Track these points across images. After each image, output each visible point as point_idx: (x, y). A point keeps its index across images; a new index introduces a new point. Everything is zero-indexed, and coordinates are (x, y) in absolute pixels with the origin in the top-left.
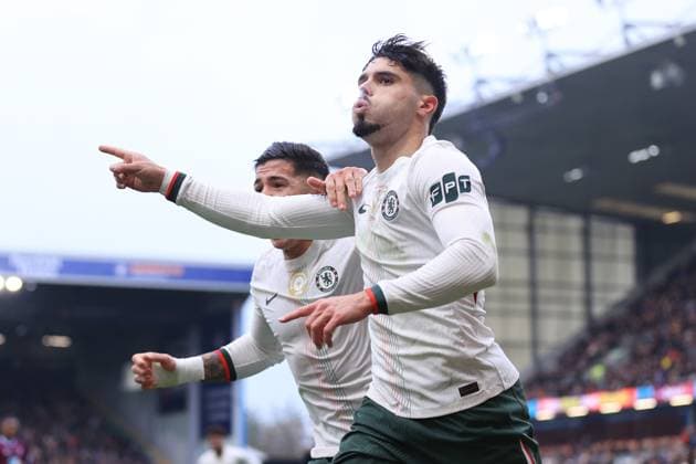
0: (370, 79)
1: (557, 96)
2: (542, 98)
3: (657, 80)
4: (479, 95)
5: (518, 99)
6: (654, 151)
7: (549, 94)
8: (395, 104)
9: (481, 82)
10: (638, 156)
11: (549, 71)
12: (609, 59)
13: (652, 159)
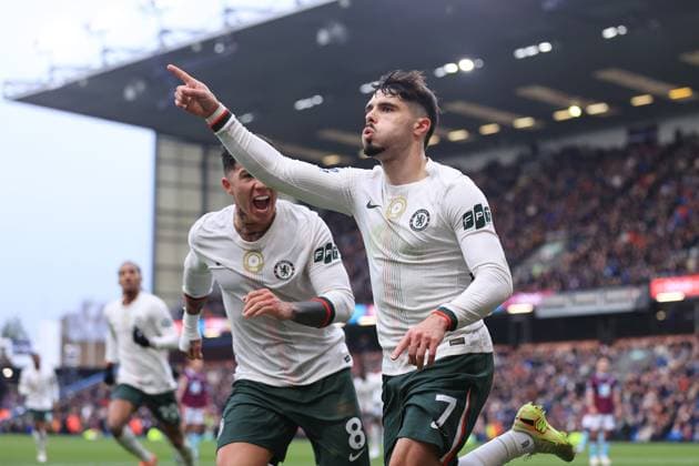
0: (375, 108)
1: (233, 48)
2: (220, 48)
3: (323, 37)
4: (163, 45)
5: (197, 49)
6: (318, 100)
7: (226, 45)
8: (395, 130)
9: (164, 32)
10: (303, 104)
11: (226, 24)
12: (280, 15)
13: (315, 106)
